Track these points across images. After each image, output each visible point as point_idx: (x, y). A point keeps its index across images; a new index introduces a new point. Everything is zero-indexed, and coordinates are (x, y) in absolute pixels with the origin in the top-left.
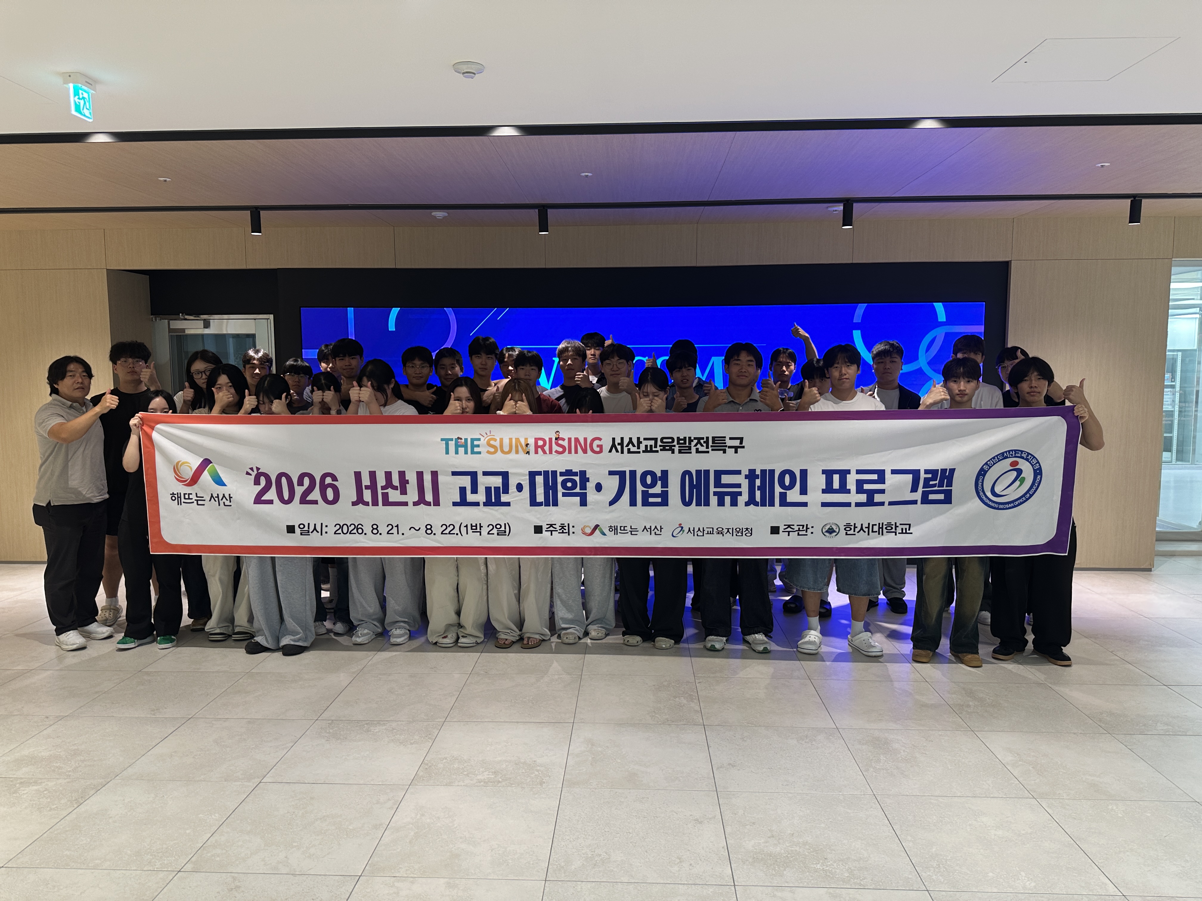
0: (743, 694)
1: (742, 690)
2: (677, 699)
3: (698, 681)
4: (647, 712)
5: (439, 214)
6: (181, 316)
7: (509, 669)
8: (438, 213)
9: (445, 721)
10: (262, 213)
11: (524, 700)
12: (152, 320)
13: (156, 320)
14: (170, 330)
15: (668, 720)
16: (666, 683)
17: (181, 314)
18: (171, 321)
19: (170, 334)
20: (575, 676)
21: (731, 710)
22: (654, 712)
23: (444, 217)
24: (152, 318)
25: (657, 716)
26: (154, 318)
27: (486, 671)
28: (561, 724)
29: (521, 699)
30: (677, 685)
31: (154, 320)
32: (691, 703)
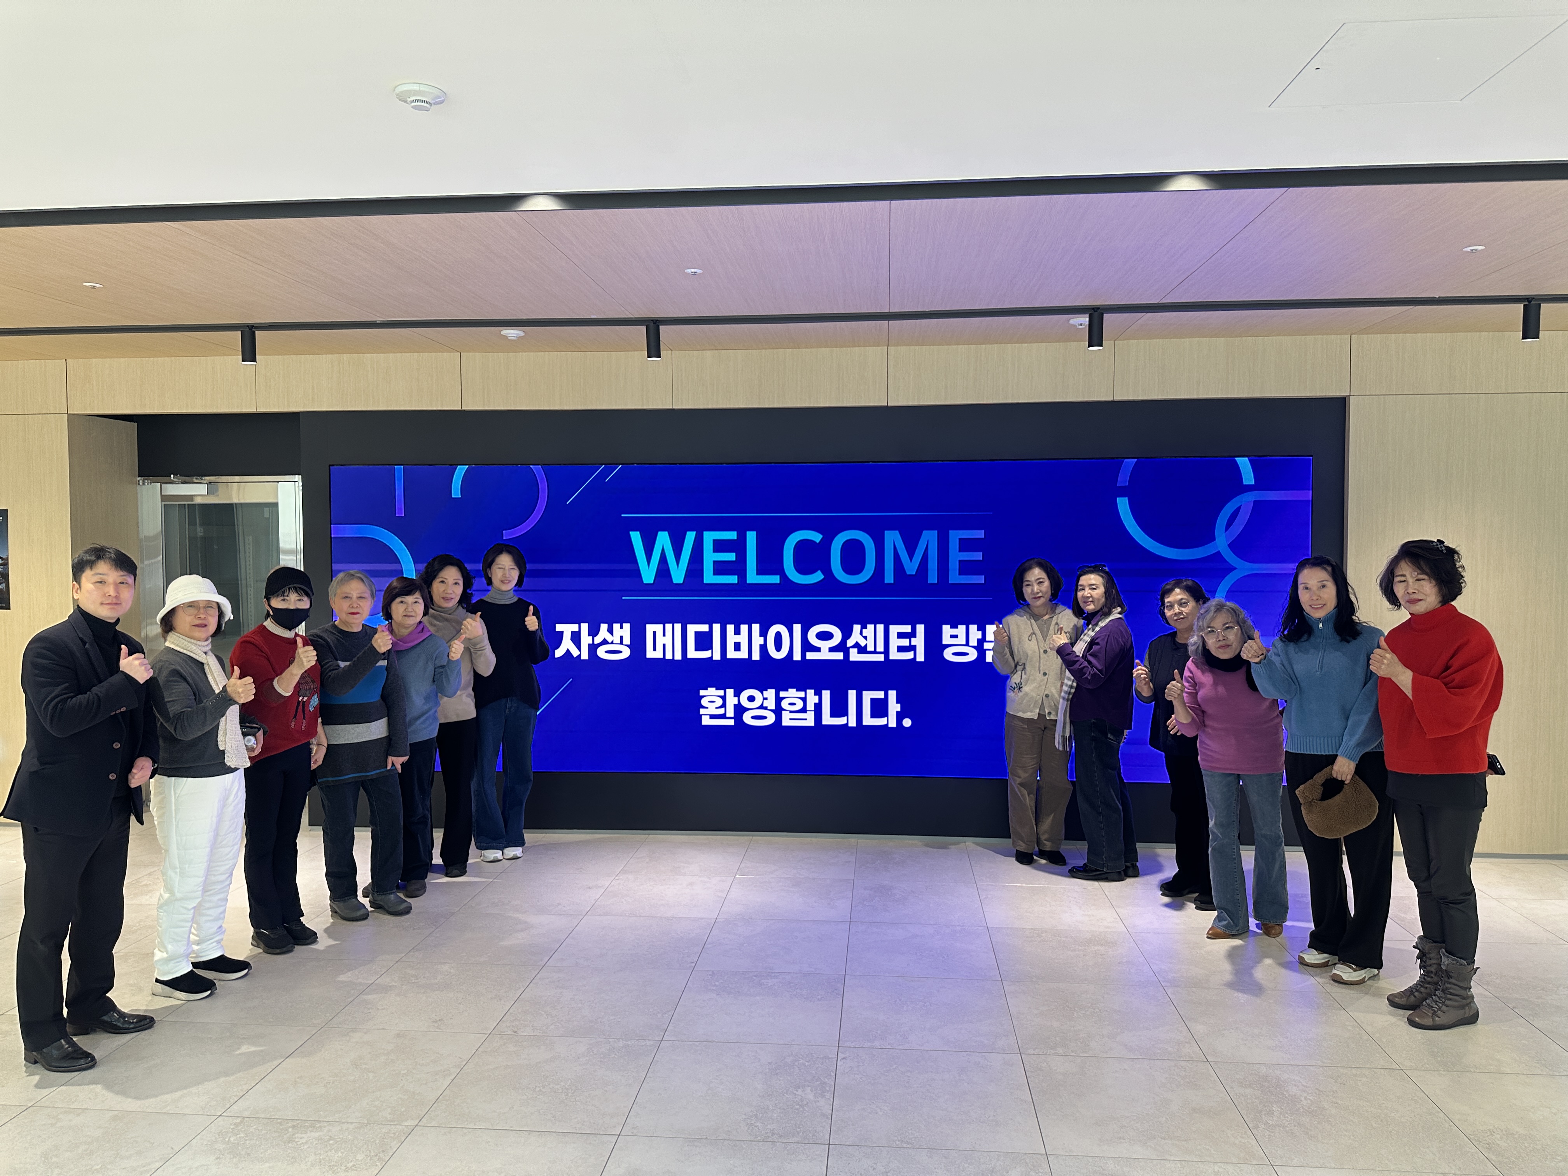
0: (908, 1082)
1: (909, 1074)
2: (800, 1092)
3: (843, 1056)
4: (744, 1117)
5: (512, 333)
6: (172, 478)
7: (553, 1027)
8: (512, 331)
9: (417, 1125)
10: (258, 334)
11: (556, 1087)
12: (139, 484)
13: (144, 484)
14: (164, 498)
15: (773, 1134)
16: (789, 1060)
17: (172, 476)
18: (163, 485)
19: (163, 503)
20: (651, 1043)
21: (881, 1113)
22: (756, 1116)
23: (520, 338)
24: (139, 481)
25: (758, 1124)
26: (141, 481)
27: (516, 1030)
28: (598, 1136)
29: (551, 1086)
30: (807, 1064)
31: (141, 484)
32: (820, 1098)
